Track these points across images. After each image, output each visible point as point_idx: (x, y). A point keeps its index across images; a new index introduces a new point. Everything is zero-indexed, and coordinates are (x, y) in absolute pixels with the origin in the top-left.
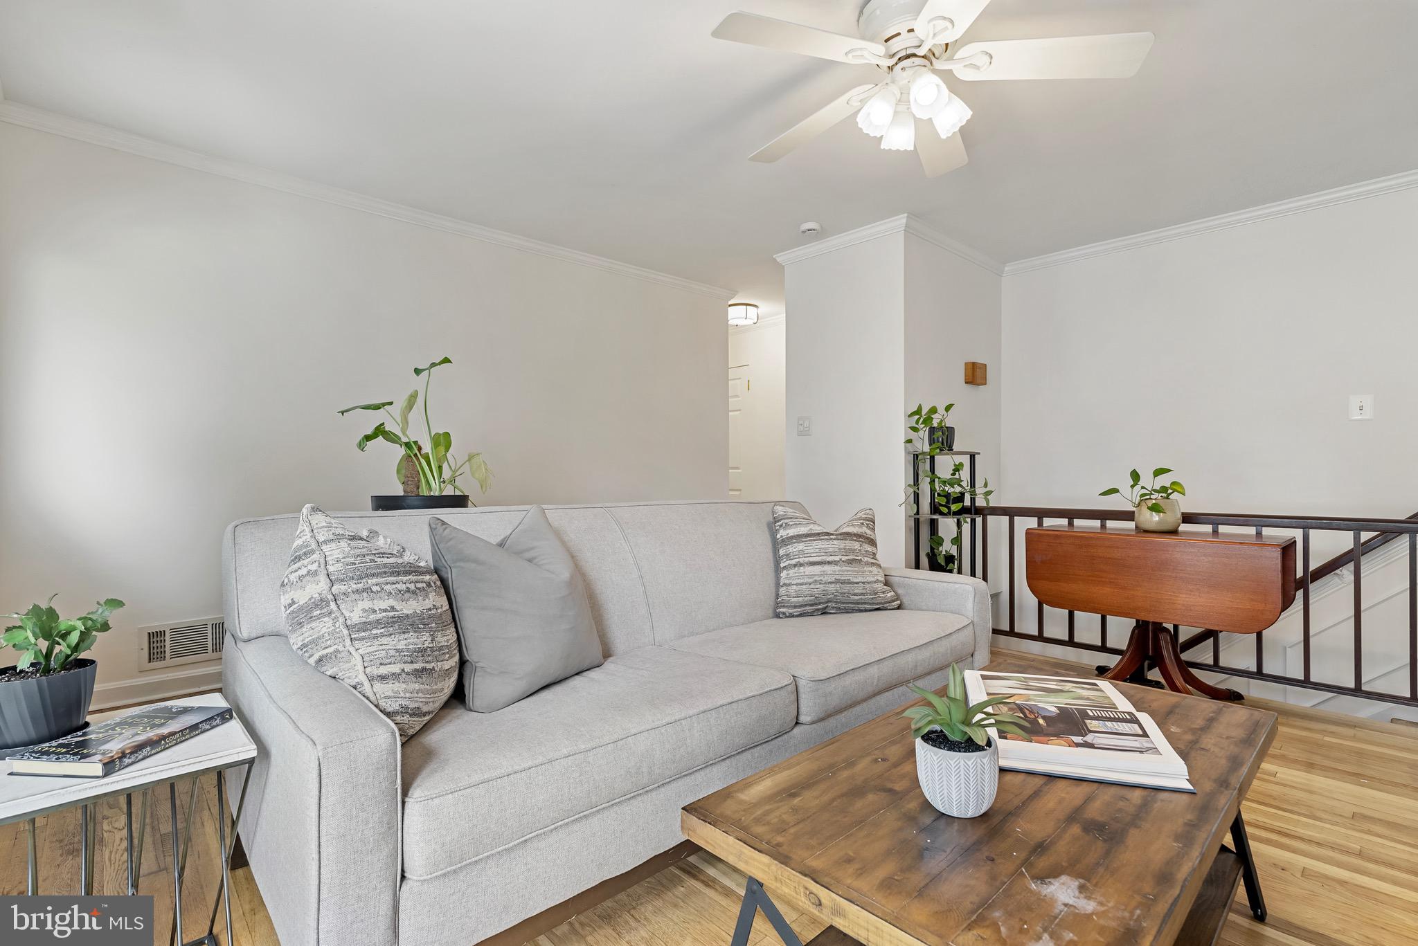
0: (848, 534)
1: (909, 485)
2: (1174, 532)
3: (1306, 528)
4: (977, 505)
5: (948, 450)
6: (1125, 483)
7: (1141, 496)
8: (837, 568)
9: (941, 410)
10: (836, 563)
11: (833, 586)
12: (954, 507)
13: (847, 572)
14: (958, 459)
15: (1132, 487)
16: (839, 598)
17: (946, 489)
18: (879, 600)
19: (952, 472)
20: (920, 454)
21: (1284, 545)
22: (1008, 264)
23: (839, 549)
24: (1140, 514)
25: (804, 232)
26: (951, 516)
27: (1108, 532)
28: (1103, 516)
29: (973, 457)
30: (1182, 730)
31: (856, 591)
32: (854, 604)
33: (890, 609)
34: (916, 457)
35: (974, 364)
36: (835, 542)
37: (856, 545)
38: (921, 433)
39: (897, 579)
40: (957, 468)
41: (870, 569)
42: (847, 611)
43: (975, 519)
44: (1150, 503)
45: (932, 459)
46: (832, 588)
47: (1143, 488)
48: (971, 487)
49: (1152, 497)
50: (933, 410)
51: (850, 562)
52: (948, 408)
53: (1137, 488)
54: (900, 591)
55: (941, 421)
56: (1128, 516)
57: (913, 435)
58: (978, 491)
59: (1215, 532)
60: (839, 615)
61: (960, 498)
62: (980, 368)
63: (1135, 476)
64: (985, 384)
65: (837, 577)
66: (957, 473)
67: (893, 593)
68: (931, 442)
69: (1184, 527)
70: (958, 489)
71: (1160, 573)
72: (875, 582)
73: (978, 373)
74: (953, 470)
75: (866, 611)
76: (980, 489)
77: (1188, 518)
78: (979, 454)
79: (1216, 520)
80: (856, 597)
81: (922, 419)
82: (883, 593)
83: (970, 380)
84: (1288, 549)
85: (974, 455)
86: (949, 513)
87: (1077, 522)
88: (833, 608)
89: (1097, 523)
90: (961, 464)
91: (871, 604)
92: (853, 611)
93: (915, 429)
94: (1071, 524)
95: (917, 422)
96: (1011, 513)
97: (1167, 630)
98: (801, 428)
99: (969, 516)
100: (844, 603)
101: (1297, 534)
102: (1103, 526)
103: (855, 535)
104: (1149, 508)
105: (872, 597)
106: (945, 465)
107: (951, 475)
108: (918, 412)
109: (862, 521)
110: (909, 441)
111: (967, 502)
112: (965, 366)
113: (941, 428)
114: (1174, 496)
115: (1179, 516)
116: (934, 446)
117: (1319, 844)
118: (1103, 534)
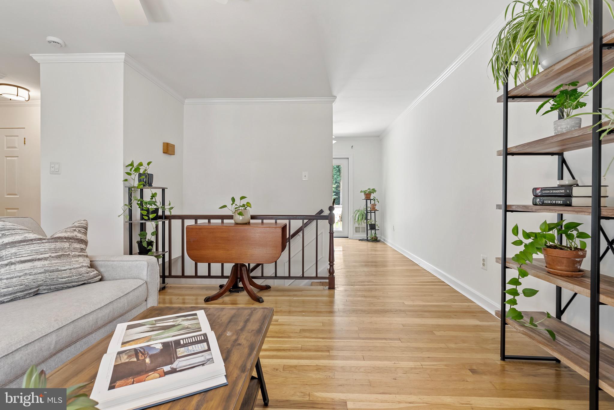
0: (59, 238)
1: (125, 205)
2: (248, 223)
3: (289, 219)
4: (165, 214)
5: (149, 186)
6: (229, 203)
7: (235, 209)
8: (46, 262)
9: (145, 164)
10: (46, 259)
11: (43, 275)
12: (151, 216)
13: (56, 264)
14: (154, 191)
15: (232, 204)
16: (49, 282)
17: (148, 206)
18: (84, 278)
19: (151, 198)
20: (132, 187)
21: (282, 227)
22: (186, 99)
23: (50, 249)
24: (235, 216)
25: (49, 42)
26: (150, 221)
27: (224, 225)
28: (222, 217)
29: (163, 190)
30: (232, 333)
31: (63, 276)
32: (62, 284)
33: (92, 283)
34: (130, 189)
35: (167, 144)
36: (47, 244)
37: (66, 245)
38: (133, 176)
39: (100, 263)
40: (153, 196)
41: (77, 259)
42: (57, 290)
43: (164, 222)
44: (239, 211)
45: (142, 191)
46: (41, 277)
47: (236, 205)
48: (163, 205)
49: (240, 209)
50: (141, 164)
51: (59, 257)
52: (149, 164)
53: (234, 205)
54: (102, 270)
55: (146, 170)
56: (231, 217)
57: (128, 177)
58: (166, 207)
59: (262, 222)
60: (49, 294)
61: (156, 210)
62: (171, 146)
63: (233, 200)
64: (174, 155)
65: (46, 269)
66: (154, 198)
67: (96, 272)
68: (140, 181)
69: (252, 221)
70: (154, 207)
71: (241, 242)
72: (80, 267)
73: (170, 148)
74: (151, 197)
75: (74, 286)
76: (167, 207)
77: (253, 217)
78: (167, 188)
79: (262, 217)
80: (64, 280)
81: (133, 169)
82: (87, 273)
83: (166, 152)
84: (284, 228)
85: (164, 189)
86: (149, 219)
87: (212, 221)
88: (45, 290)
89: (219, 221)
90: (156, 194)
91: (76, 282)
92: (63, 289)
93: (129, 174)
94: (209, 222)
95: (131, 170)
96: (183, 218)
97: (245, 266)
98: (53, 169)
99: (162, 220)
100: (54, 285)
101: (287, 222)
102: (222, 222)
103: (66, 238)
104: (238, 214)
105: (77, 277)
106: (148, 193)
107: (151, 199)
108: (132, 164)
109: (74, 229)
110: (126, 180)
111: (160, 213)
112: (163, 144)
113: (144, 174)
114: (248, 208)
115: (250, 216)
116: (141, 183)
117: (289, 350)
118: (223, 226)
